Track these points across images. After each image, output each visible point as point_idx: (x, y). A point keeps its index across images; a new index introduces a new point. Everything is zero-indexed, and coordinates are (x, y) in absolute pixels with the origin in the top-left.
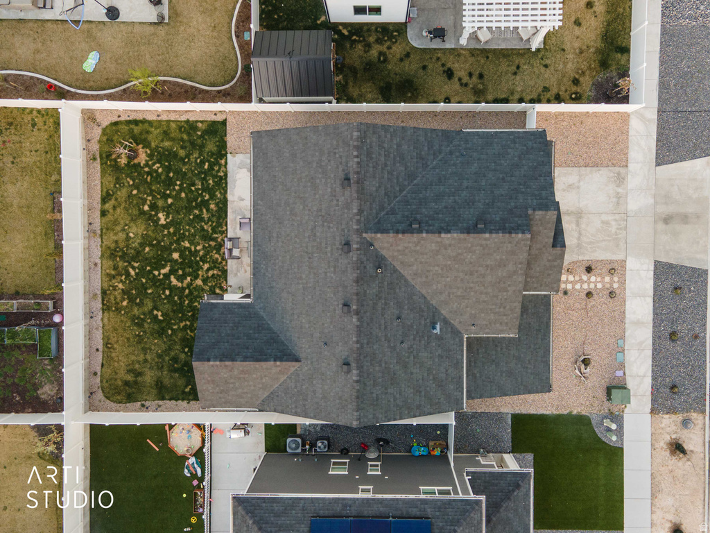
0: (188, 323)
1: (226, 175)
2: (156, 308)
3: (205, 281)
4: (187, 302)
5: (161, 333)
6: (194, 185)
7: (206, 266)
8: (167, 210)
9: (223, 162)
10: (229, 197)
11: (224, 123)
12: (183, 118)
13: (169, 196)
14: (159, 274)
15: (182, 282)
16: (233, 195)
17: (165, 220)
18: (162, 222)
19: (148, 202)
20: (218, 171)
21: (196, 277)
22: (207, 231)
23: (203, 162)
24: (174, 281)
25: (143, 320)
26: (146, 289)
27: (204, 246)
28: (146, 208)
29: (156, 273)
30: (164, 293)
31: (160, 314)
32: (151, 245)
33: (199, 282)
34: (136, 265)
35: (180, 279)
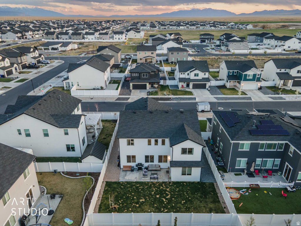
0: (185, 193)
1: (127, 182)
2: (181, 203)
3: (168, 188)
4: (176, 193)
5: (191, 201)
6: (129, 190)
7: (161, 187)
8: (139, 199)
9: (121, 183)
10: (135, 181)
11: (107, 182)
12: (102, 193)
13: (133, 198)
14: (166, 201)
15: (169, 194)
16: (134, 180)
17: (143, 199)
18: (144, 200)
19: (135, 205)
20: (125, 184)
21: (166, 190)
22: (147, 187)
23: (121, 188)
24: (168, 197)
25: (187, 207)
26: (173, 206)
27: (153, 188)
28: (137, 205)
29: (165, 203)
30: (174, 200)
31: (183, 202)
32: (154, 204)
33: (168, 189)
34: (162, 209)
35: (167, 195)
